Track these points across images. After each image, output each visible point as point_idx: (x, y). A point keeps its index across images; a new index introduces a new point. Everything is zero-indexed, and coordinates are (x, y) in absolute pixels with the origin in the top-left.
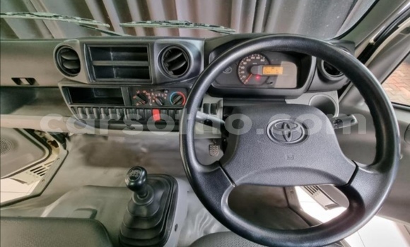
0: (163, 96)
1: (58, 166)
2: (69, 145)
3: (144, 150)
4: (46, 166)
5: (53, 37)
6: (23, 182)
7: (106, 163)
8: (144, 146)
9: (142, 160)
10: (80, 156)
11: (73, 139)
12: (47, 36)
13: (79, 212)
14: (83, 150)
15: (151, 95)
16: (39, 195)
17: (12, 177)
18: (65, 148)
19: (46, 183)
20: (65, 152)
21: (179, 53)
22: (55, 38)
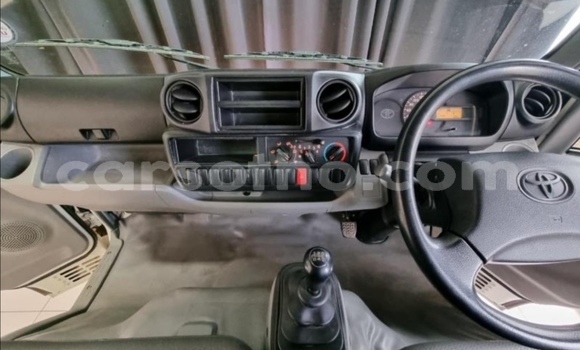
0: (314, 148)
1: (110, 263)
2: (124, 231)
3: (239, 234)
4: (84, 267)
5: (80, 72)
6: (44, 293)
7: (184, 256)
8: (238, 228)
9: (238, 249)
10: (142, 247)
11: (129, 222)
12: (71, 70)
13: (190, 327)
14: (146, 239)
15: (297, 148)
16: (84, 311)
17: (34, 286)
18: (118, 236)
19: (94, 290)
20: (119, 243)
21: (342, 90)
22: (84, 73)
